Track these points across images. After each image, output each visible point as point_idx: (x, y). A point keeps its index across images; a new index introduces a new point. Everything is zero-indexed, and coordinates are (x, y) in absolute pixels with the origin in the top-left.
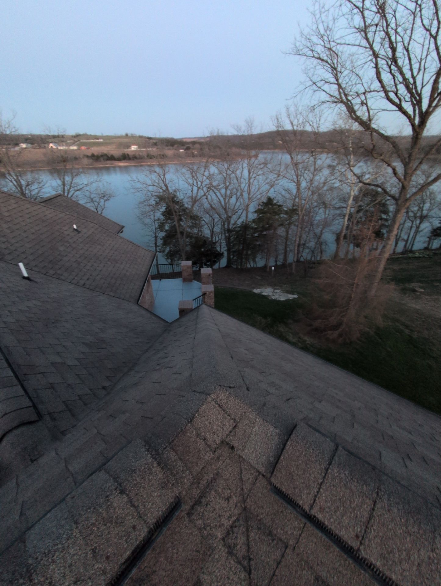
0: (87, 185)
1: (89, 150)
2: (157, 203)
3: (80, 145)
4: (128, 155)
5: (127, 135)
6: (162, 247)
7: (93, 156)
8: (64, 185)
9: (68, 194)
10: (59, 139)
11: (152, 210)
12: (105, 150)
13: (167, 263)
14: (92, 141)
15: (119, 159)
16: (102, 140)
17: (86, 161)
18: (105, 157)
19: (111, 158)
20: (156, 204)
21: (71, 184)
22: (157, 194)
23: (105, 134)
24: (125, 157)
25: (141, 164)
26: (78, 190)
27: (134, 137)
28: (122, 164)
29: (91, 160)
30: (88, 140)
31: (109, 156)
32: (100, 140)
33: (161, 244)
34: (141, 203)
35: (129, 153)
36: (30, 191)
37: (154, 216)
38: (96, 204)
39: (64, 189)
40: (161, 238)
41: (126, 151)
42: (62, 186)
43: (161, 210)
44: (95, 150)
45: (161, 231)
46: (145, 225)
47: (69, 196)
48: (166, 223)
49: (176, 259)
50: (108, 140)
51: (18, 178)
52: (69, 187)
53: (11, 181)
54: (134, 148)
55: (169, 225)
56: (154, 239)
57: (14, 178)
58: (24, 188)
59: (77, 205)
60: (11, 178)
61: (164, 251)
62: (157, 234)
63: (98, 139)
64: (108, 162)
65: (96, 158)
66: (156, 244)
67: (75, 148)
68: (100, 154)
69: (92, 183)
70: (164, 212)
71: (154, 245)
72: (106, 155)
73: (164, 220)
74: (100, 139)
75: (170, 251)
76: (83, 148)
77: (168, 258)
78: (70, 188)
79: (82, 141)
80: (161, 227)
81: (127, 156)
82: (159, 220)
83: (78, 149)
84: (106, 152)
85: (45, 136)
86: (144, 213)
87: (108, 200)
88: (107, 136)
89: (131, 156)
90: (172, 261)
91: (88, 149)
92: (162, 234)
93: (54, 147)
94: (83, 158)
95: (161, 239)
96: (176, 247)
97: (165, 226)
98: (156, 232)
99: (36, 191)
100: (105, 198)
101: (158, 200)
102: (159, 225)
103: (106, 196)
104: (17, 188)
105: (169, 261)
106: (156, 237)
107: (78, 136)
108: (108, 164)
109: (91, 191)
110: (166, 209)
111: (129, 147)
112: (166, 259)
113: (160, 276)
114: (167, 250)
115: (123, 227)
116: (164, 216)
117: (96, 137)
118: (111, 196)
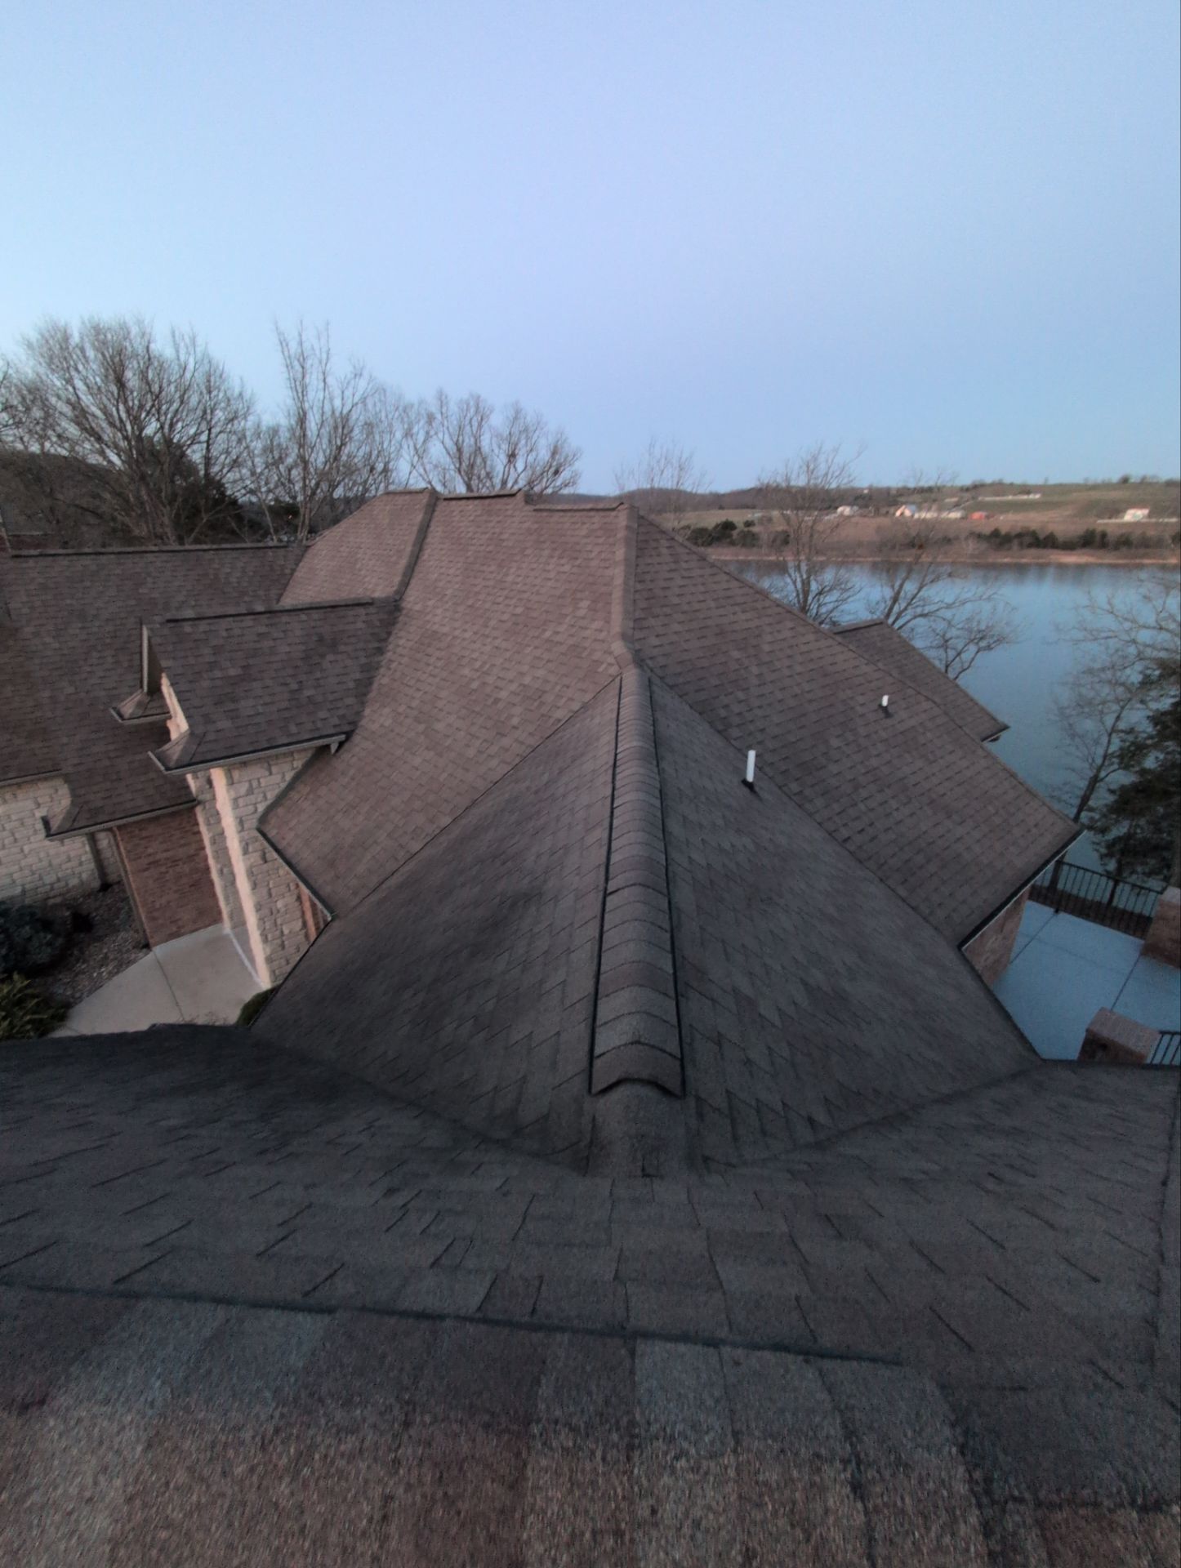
0: (949, 606)
1: (992, 519)
2: (1147, 683)
3: (969, 510)
4: (1104, 535)
5: (1125, 480)
6: (1104, 816)
7: (996, 534)
8: (895, 600)
9: (894, 622)
10: (927, 495)
11: (1117, 700)
12: (1035, 520)
13: (1100, 870)
14: (1010, 498)
15: (1069, 546)
16: (1038, 496)
17: (971, 547)
18: (1027, 540)
19: (1048, 542)
20: (1140, 683)
21: (912, 599)
22: (1163, 655)
23: (1052, 481)
24: (1091, 541)
25: (1138, 561)
26: (923, 615)
27: (1150, 484)
28: (1070, 559)
29: (984, 546)
30: (998, 496)
31: (1041, 537)
32: (1031, 497)
33: (1106, 805)
34: (1090, 671)
35: (1109, 530)
36: (819, 606)
37: (1118, 718)
38: (951, 654)
39: (891, 609)
40: (1113, 787)
41: (1104, 523)
42: (889, 603)
43: (1154, 706)
44: (1007, 522)
45: (1126, 767)
46: (1073, 736)
47: (896, 626)
48: (1155, 746)
49: (1139, 869)
50: (1055, 496)
51: (808, 578)
52: (903, 606)
53: (795, 583)
54: (1133, 515)
55: (1161, 757)
56: (1083, 784)
57: (801, 576)
58: (810, 598)
59: (908, 649)
60: (798, 575)
61: (1103, 831)
62: (1103, 774)
63: (1028, 493)
64: (1033, 551)
65: (999, 540)
66: (1085, 799)
67: (955, 515)
68: (1018, 530)
69: (964, 603)
70: (1164, 714)
71: (1077, 802)
72: (1034, 534)
73: (1151, 737)
74: (1036, 492)
75: (1129, 836)
76: (977, 515)
77: (1110, 855)
78: (906, 609)
79: (980, 498)
80: (1131, 754)
81: (1098, 538)
82: (1131, 731)
83: (962, 518)
84: (1034, 526)
85: (898, 490)
86: (1084, 705)
87: (989, 648)
88: (1061, 485)
89: (1111, 538)
90: (1120, 869)
91: (988, 517)
92: (1121, 778)
93: (908, 513)
94: (966, 539)
95: (1112, 792)
96: (1159, 831)
97: (1146, 755)
98: (1103, 765)
99: (830, 606)
100: (983, 644)
101: (1157, 673)
102: (1121, 749)
103: (985, 639)
104: (798, 595)
105: (1112, 866)
106: (1095, 781)
107: (977, 488)
108: (1030, 556)
109: (953, 623)
110: (1175, 705)
111: (1117, 510)
112: (1102, 857)
113: (1057, 899)
114: (1121, 829)
115: (1005, 728)
116: (1156, 724)
117: (1026, 489)
118: (1000, 640)
